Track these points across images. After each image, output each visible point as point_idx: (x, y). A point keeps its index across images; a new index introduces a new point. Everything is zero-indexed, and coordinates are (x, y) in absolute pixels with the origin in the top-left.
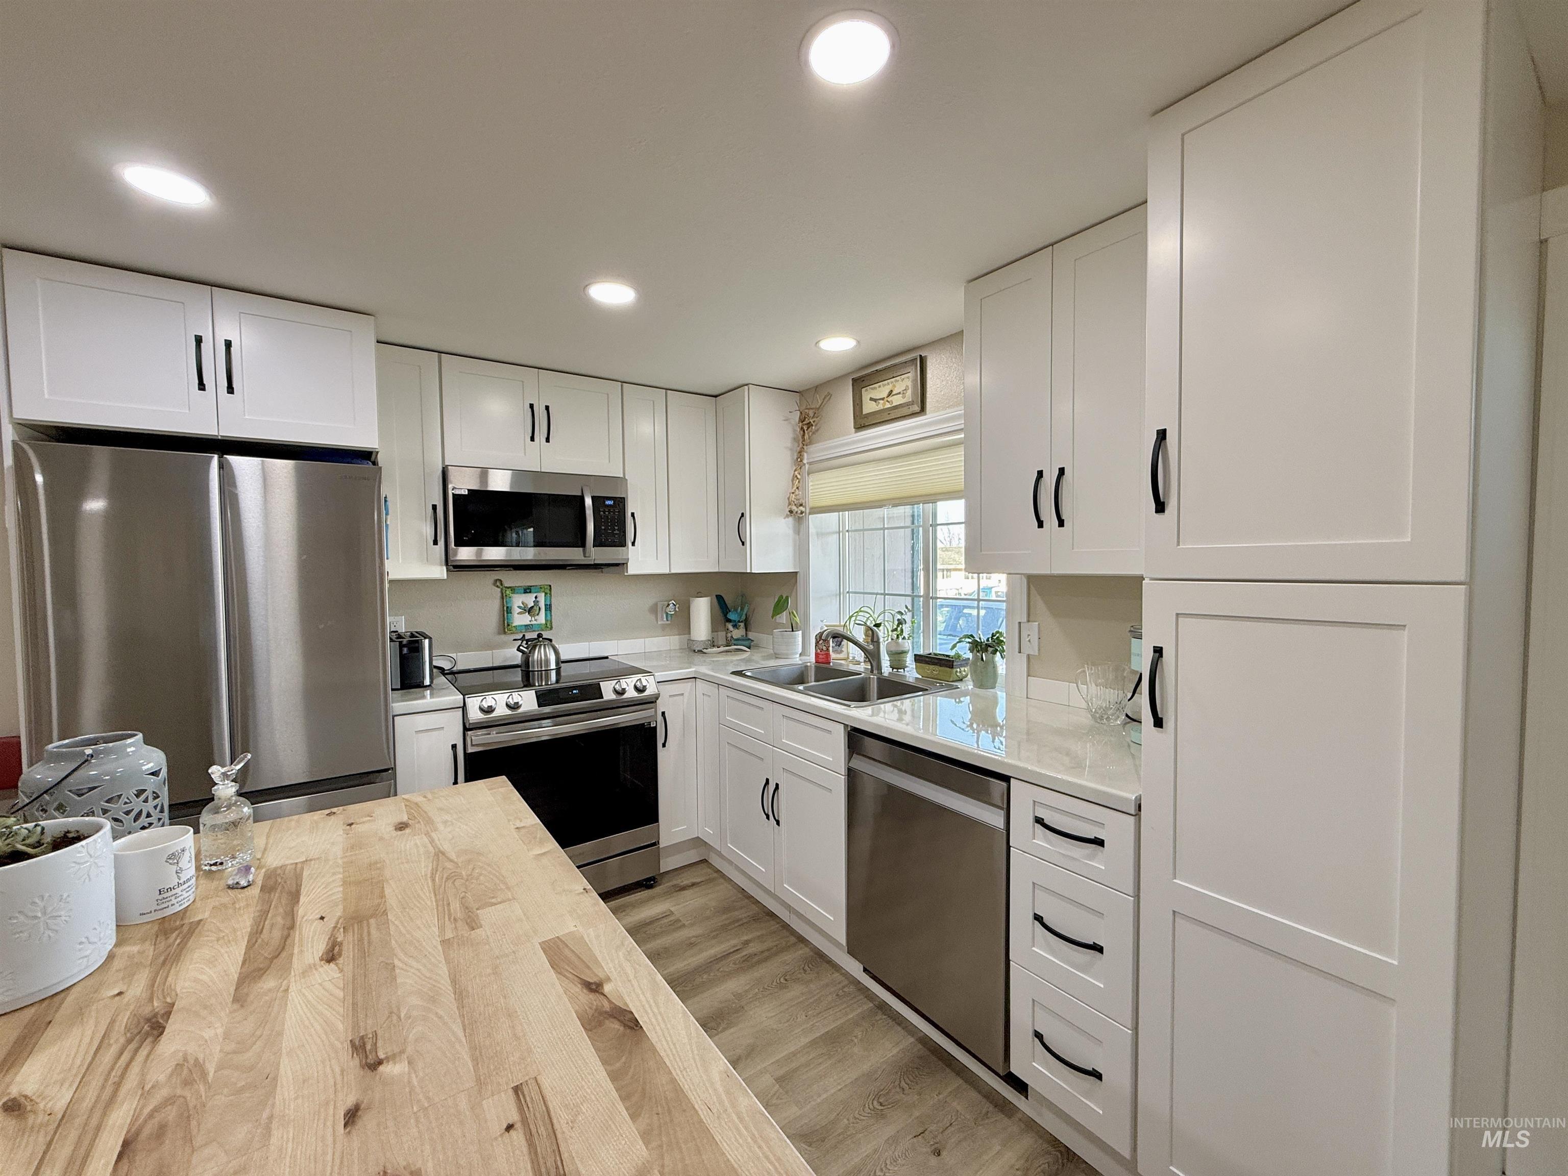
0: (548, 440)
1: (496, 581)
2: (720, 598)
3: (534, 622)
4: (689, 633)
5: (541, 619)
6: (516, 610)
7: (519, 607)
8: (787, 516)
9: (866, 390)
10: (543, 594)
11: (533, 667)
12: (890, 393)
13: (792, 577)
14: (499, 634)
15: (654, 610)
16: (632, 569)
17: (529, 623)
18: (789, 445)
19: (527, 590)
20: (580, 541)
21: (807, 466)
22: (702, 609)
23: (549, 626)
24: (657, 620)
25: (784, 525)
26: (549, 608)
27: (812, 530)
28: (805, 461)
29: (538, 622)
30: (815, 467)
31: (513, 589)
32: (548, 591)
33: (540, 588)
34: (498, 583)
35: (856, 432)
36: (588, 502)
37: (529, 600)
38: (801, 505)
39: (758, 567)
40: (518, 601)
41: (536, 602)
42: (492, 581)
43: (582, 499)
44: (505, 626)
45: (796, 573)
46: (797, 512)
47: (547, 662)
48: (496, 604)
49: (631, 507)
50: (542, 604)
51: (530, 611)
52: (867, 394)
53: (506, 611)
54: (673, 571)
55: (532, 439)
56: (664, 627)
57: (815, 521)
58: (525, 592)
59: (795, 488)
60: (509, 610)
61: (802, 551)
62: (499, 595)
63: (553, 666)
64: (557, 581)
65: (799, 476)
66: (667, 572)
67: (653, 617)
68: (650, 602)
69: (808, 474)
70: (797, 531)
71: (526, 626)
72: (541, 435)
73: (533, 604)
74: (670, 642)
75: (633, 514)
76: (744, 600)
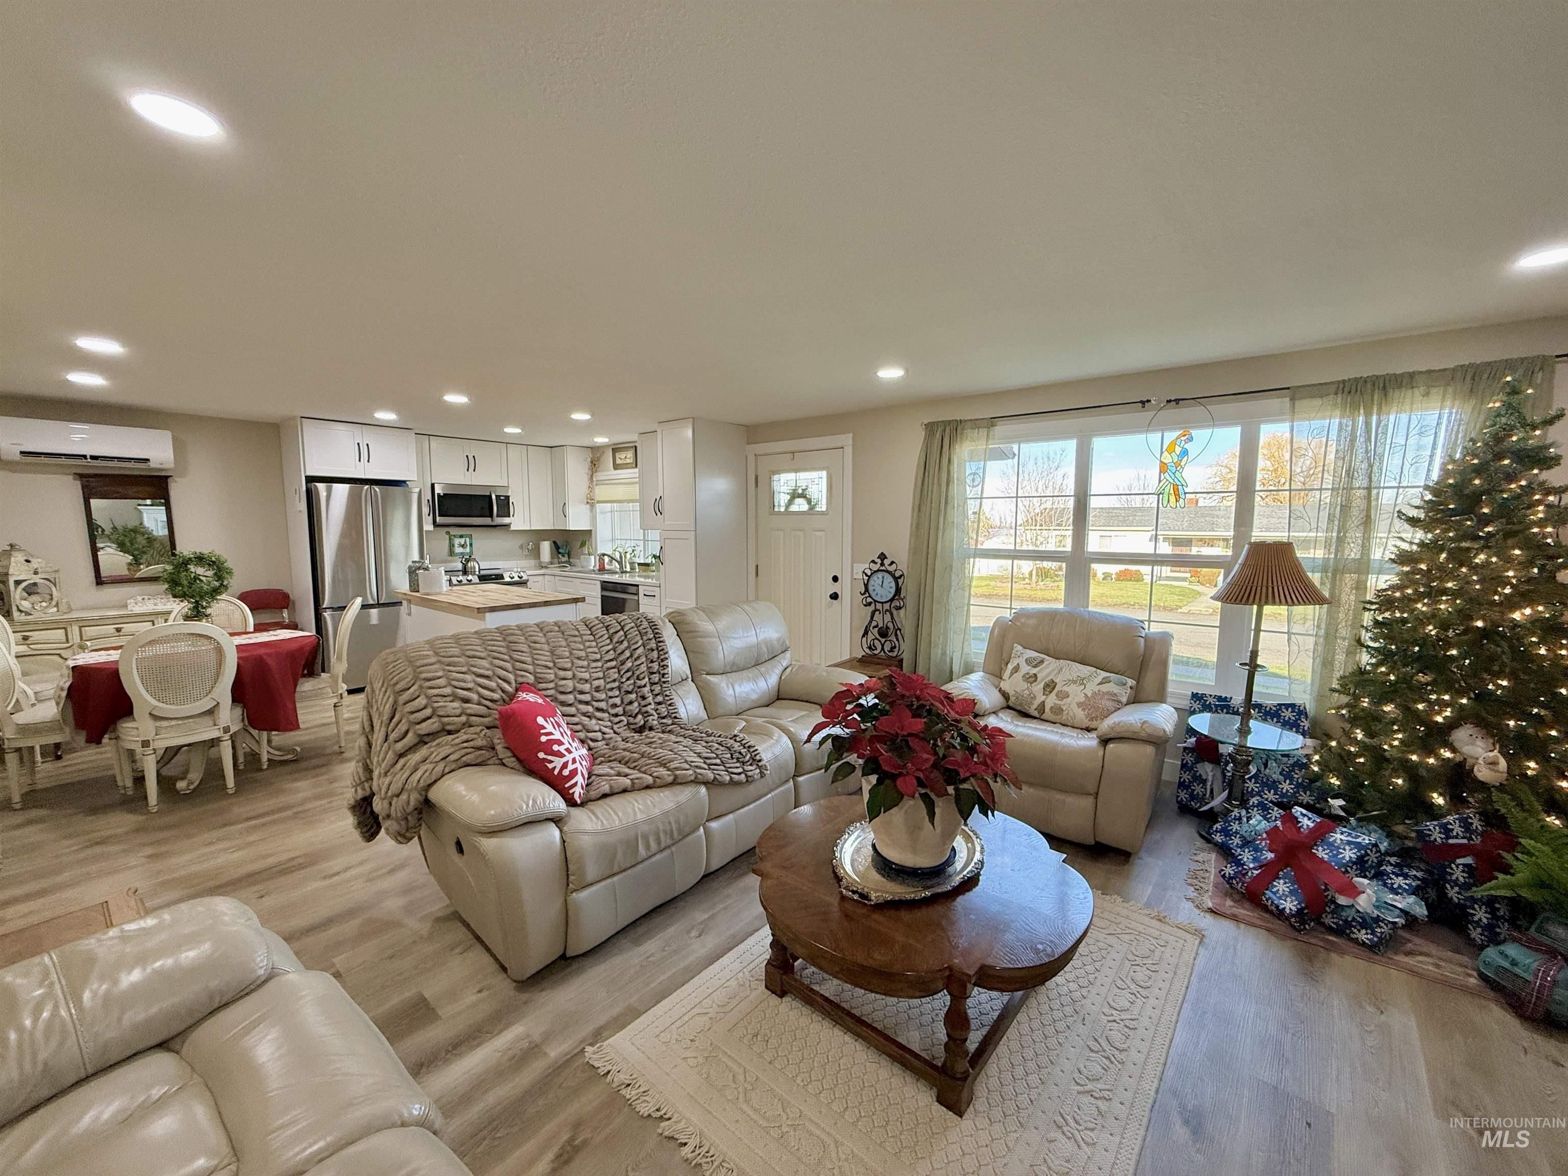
0: (474, 471)
2: (555, 542)
3: (466, 551)
4: (539, 558)
5: (468, 550)
6: (456, 545)
7: (458, 544)
8: (586, 505)
10: (468, 538)
11: (468, 569)
12: (625, 458)
13: (589, 532)
14: (449, 556)
15: (521, 547)
16: (513, 528)
17: (462, 552)
18: (587, 472)
19: (461, 537)
20: (491, 516)
21: (596, 482)
22: (546, 547)
23: (471, 552)
24: (523, 552)
25: (585, 509)
26: (471, 545)
27: (598, 511)
28: (594, 480)
31: (455, 536)
32: (470, 537)
33: (467, 536)
34: (448, 533)
35: (614, 471)
36: (494, 497)
37: (462, 541)
38: (593, 500)
39: (572, 527)
40: (457, 541)
41: (465, 542)
42: (445, 532)
43: (490, 497)
44: (451, 553)
45: (591, 530)
46: (591, 503)
47: (474, 568)
48: (447, 542)
49: (512, 499)
50: (468, 543)
51: (463, 546)
52: (618, 455)
53: (452, 546)
54: (532, 529)
55: (468, 470)
56: (526, 556)
57: (599, 507)
59: (590, 492)
61: (594, 519)
62: (448, 538)
63: (477, 569)
64: (476, 533)
65: (591, 487)
66: (529, 529)
67: (521, 551)
68: (521, 543)
69: (596, 486)
70: (591, 511)
72: (471, 469)
73: (463, 543)
74: (529, 563)
75: (513, 503)
76: (567, 543)
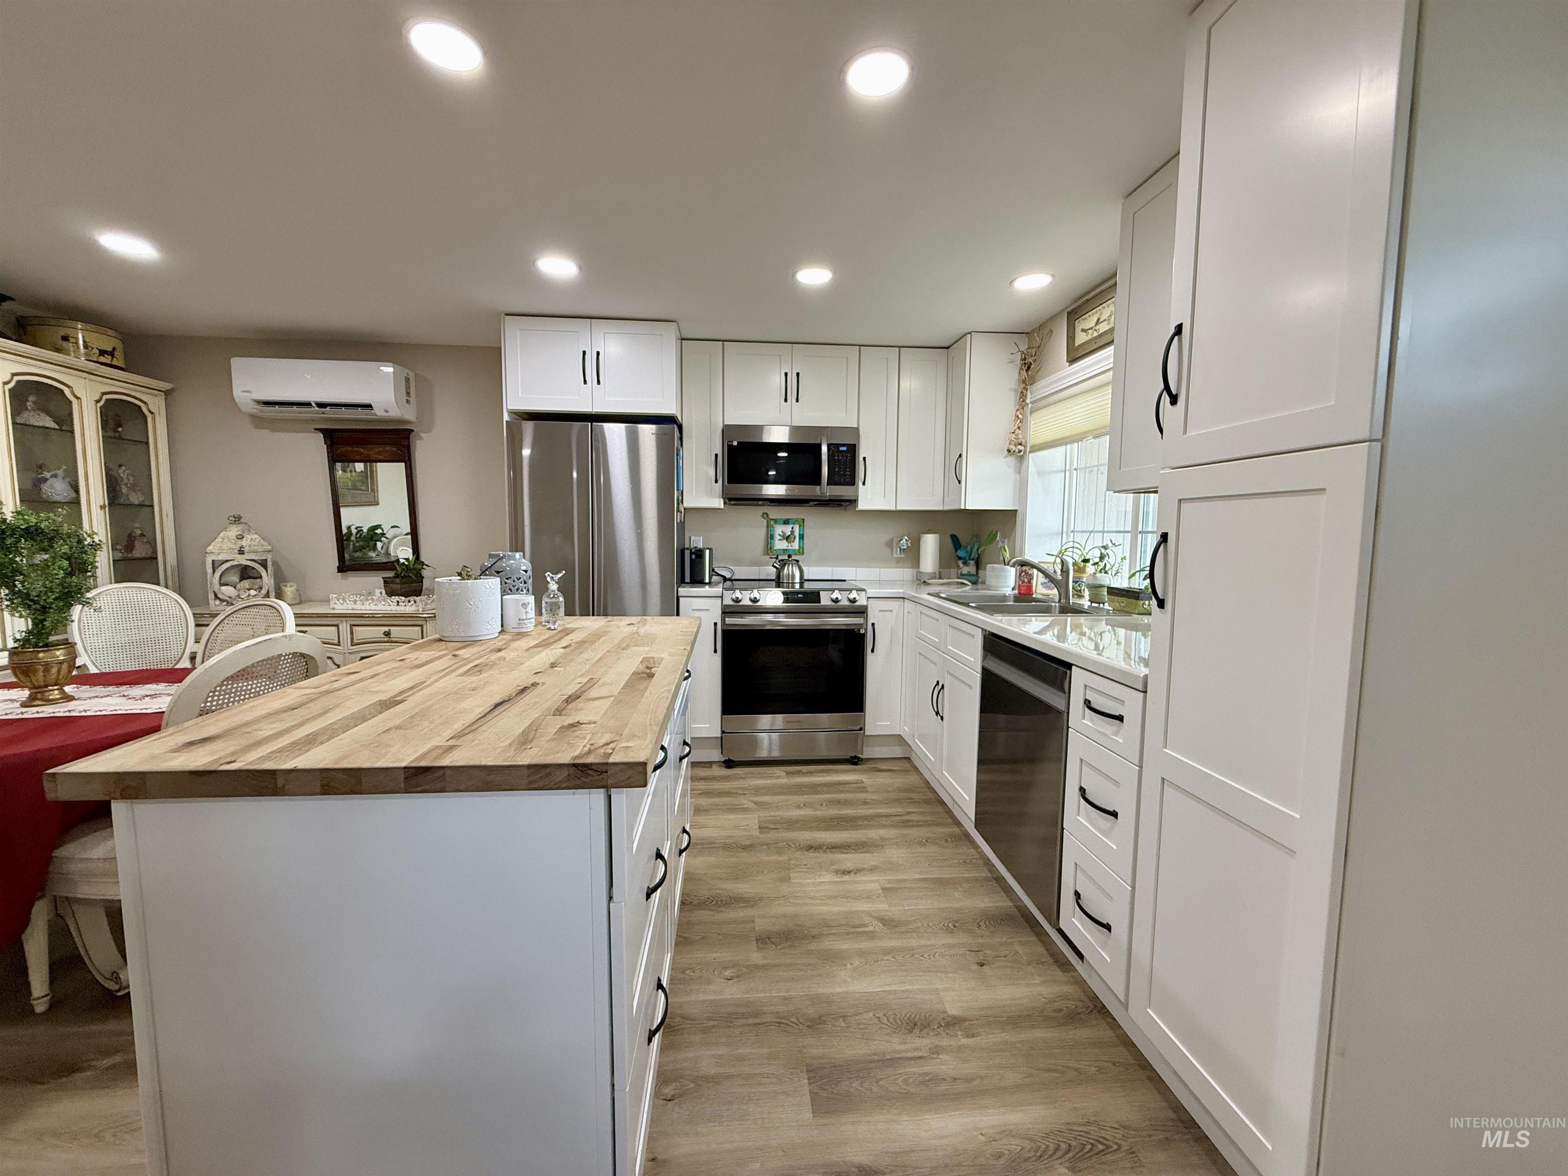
0: (797, 400)
1: (764, 513)
2: (954, 538)
3: (790, 548)
4: (919, 567)
5: (796, 545)
6: (777, 537)
7: (779, 535)
8: (1006, 457)
9: (1079, 322)
10: (798, 526)
11: (783, 580)
12: (1098, 323)
13: (1010, 515)
14: (764, 554)
15: (890, 544)
16: (862, 505)
17: (786, 548)
18: (1013, 386)
19: (786, 522)
20: (817, 481)
21: (1030, 405)
22: (930, 544)
23: (801, 551)
24: (892, 554)
25: (1004, 466)
26: (802, 537)
27: (1032, 469)
28: (1028, 401)
29: (793, 548)
30: (1039, 404)
31: (776, 521)
32: (802, 523)
33: (796, 521)
34: (765, 515)
35: (1070, 366)
36: (824, 449)
37: (787, 529)
38: (1020, 444)
39: (973, 504)
40: (779, 530)
41: (792, 532)
42: (761, 514)
43: (819, 446)
44: (769, 549)
45: (1016, 511)
46: (1014, 451)
47: (793, 577)
48: (764, 530)
49: (862, 452)
50: (797, 534)
51: (787, 538)
52: (1081, 325)
53: (770, 537)
54: (899, 508)
55: (786, 400)
56: (898, 560)
57: (1034, 460)
58: (784, 523)
59: (1016, 427)
60: (772, 537)
61: (1022, 489)
62: (766, 524)
63: (797, 580)
64: (809, 514)
65: (1020, 416)
66: (893, 508)
67: (889, 550)
68: (886, 537)
69: (1031, 413)
70: (1019, 471)
71: (784, 550)
72: (792, 396)
73: (789, 533)
74: (906, 573)
75: (864, 459)
76: (973, 536)
